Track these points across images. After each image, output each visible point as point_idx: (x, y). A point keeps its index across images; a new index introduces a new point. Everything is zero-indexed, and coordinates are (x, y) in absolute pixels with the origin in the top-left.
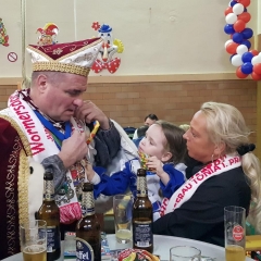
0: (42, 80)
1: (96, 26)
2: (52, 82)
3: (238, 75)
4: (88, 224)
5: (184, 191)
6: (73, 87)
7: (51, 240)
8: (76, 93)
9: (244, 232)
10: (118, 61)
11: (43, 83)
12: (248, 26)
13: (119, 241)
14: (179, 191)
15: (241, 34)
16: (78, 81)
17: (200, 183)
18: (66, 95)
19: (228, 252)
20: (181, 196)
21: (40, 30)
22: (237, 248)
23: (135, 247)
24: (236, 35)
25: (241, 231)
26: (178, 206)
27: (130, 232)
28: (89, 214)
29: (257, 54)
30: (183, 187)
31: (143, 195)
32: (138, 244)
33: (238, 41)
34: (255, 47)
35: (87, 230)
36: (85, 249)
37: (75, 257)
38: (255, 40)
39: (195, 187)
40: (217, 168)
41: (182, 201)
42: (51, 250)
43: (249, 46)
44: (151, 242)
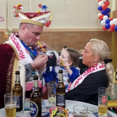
0: (24, 27)
1: (40, 6)
2: (28, 28)
3: (104, 29)
4: (35, 95)
5: (79, 80)
6: (36, 31)
7: (18, 102)
8: (37, 34)
9: (107, 99)
10: (50, 22)
11: (24, 28)
12: (108, 7)
13: (50, 102)
14: (77, 80)
15: (105, 11)
16: (39, 29)
17: (86, 76)
18: (33, 35)
19: (99, 108)
20: (77, 82)
21: (15, 7)
22: (104, 106)
23: (57, 106)
24: (103, 11)
25: (106, 98)
26: (76, 86)
27: (55, 98)
28: (37, 90)
29: (112, 20)
30: (78, 78)
31: (61, 82)
32: (59, 104)
33: (104, 14)
34: (111, 16)
35: (35, 97)
36: (34, 106)
37: (29, 110)
38: (111, 14)
39: (84, 78)
40: (94, 70)
41: (78, 84)
42: (18, 107)
43: (109, 16)
44: (64, 103)
